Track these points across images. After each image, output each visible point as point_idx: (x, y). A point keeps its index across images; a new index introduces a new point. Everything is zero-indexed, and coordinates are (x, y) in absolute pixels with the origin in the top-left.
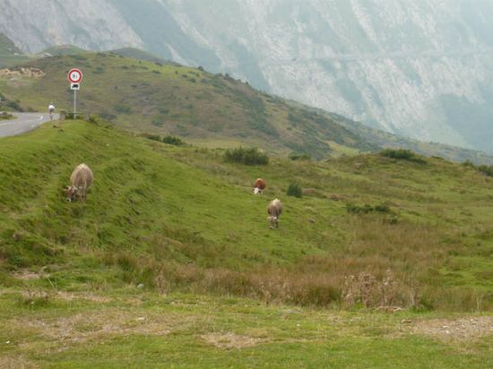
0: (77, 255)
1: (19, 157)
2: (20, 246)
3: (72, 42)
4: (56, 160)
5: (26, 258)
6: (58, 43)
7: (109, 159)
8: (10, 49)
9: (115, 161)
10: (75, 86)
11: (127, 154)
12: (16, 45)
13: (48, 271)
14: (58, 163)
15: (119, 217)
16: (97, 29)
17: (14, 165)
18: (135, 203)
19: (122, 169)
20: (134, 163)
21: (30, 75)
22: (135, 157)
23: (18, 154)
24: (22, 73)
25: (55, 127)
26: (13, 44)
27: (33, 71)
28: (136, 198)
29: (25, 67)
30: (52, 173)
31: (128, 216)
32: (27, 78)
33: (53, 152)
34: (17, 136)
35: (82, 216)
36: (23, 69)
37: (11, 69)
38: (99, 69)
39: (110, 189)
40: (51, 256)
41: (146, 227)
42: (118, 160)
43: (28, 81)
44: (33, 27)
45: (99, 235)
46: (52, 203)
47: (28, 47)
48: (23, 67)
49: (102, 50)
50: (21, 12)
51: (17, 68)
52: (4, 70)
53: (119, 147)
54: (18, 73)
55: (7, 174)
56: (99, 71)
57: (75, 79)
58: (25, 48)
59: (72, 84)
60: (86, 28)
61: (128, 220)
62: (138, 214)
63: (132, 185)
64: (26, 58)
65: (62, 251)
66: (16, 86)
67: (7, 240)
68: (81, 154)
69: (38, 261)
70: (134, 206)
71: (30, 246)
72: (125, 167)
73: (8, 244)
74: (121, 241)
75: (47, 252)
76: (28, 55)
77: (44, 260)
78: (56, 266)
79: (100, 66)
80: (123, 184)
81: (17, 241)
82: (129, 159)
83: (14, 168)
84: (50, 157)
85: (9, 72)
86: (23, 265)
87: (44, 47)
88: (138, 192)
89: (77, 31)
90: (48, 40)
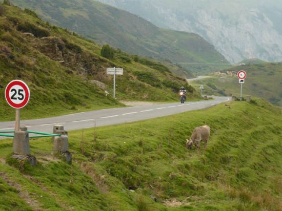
0: (212, 189)
1: (193, 123)
2: (173, 182)
3: (259, 57)
4: (218, 126)
5: (176, 191)
6: (250, 58)
7: (257, 126)
8: (222, 61)
9: (260, 128)
10: (242, 81)
11: (271, 124)
12: (226, 58)
13: (189, 200)
14: (220, 128)
15: (255, 164)
16: (273, 50)
17: (187, 128)
18: (269, 155)
19: (264, 132)
20: (274, 129)
21: (231, 75)
22: (275, 125)
23: (193, 121)
24: (227, 74)
25: (226, 105)
26: (224, 58)
27: (233, 73)
28: (271, 151)
29: (229, 70)
30: (214, 134)
31: (262, 163)
32: (230, 77)
33: (218, 121)
34: (199, 110)
35: (229, 162)
36: (228, 72)
37: (221, 72)
38: (271, 72)
39: (253, 145)
40: (194, 190)
41: (274, 170)
42: (263, 126)
43: (230, 78)
44: (236, 48)
45: (238, 175)
46: (208, 153)
47: (233, 59)
48: (228, 70)
49: (275, 61)
50: (230, 40)
51: (224, 71)
52: (217, 72)
53: (266, 119)
54: (225, 74)
55: (182, 134)
56: (272, 74)
57: (242, 77)
58: (232, 60)
59: (240, 80)
60: (267, 49)
61: (261, 165)
62: (269, 161)
63: (269, 143)
64: (231, 66)
65: (203, 187)
66: (224, 81)
67: (165, 179)
68: (238, 122)
69: (185, 194)
70: (267, 156)
71: (180, 183)
72: (266, 131)
73: (165, 181)
74: (253, 179)
75: (192, 188)
76: (232, 64)
77: (188, 193)
78: (196, 197)
79: (272, 71)
80: (263, 142)
81: (171, 179)
82: (271, 126)
83: (187, 130)
84: (215, 124)
85: (220, 73)
86: (174, 195)
87: (242, 60)
88: (273, 147)
89: (262, 51)
90: (244, 56)
